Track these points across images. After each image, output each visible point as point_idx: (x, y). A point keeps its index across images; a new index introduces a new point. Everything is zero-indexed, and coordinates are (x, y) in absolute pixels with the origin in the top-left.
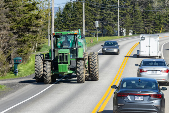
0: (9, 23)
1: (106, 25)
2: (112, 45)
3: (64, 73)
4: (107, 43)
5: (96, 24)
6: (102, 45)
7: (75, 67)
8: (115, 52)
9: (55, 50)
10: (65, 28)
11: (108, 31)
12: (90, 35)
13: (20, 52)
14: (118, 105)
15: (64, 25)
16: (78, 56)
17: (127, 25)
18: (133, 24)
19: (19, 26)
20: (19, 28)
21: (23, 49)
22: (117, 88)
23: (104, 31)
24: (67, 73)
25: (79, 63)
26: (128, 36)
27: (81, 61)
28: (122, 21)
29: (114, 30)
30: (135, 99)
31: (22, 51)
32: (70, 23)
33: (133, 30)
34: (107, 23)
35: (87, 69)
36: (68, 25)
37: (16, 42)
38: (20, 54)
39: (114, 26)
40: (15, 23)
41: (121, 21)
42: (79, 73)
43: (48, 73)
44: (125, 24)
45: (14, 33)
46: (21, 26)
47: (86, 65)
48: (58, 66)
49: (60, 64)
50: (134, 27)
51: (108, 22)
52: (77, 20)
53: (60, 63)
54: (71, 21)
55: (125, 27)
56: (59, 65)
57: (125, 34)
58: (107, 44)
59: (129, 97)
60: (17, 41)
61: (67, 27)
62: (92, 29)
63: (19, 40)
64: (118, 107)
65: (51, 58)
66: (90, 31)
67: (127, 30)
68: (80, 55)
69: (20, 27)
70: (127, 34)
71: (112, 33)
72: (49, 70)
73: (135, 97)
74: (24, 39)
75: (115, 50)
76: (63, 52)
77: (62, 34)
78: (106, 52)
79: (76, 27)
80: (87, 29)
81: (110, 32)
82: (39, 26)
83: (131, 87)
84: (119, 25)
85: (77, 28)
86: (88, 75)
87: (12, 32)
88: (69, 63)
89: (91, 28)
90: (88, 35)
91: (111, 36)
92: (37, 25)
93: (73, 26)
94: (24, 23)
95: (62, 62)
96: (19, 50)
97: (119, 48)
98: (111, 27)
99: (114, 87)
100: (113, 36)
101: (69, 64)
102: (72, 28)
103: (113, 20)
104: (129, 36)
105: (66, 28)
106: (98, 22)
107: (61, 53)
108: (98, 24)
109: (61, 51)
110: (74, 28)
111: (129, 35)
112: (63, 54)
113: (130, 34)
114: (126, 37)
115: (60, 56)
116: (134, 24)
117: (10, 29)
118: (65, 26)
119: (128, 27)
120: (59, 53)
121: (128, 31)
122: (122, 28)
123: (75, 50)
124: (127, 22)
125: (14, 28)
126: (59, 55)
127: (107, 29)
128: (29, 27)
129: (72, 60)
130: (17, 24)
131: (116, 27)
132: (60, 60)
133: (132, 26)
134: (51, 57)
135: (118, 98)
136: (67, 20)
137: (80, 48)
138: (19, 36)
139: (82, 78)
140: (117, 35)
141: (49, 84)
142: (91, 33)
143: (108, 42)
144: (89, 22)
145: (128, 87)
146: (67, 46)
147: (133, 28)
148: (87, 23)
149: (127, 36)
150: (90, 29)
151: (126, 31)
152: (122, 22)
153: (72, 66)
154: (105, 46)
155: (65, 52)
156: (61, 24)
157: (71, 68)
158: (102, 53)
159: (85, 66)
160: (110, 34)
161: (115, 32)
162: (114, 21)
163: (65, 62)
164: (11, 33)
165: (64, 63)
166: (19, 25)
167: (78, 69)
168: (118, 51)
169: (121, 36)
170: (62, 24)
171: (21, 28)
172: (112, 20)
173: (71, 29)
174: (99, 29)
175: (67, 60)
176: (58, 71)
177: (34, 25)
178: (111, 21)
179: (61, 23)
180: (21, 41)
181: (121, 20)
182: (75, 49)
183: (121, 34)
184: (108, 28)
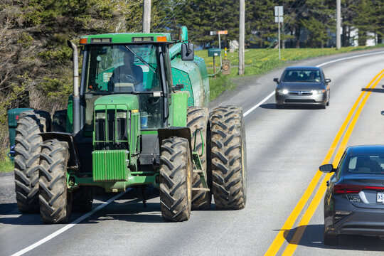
0: (22, 7)
1: (307, 18)
2: (306, 78)
3: (114, 182)
4: (290, 73)
5: (276, 14)
6: (276, 80)
7: (155, 162)
8: (314, 101)
9: (87, 96)
10: (200, 25)
11: (312, 34)
12: (266, 43)
13: (50, 89)
14: (337, 213)
15: (197, 16)
16: (170, 120)
17: (361, 20)
18: (378, 15)
19: (51, 15)
20: (50, 21)
21: (61, 82)
22: (333, 170)
23: (302, 32)
24: (124, 185)
25: (168, 145)
26: (364, 47)
27: (177, 140)
28: (350, 9)
29: (329, 31)
30: (378, 201)
31: (57, 85)
32: (215, 13)
33: (379, 32)
34: (310, 12)
35: (199, 167)
36: (208, 16)
37: (38, 62)
38: (51, 93)
39: (328, 21)
40: (39, 7)
41: (346, 9)
42: (169, 185)
43: (56, 181)
44: (356, 15)
45: (37, 35)
46: (55, 15)
47: (198, 153)
48: (91, 155)
49: (101, 149)
50: (379, 24)
51: (313, 11)
52: (231, 5)
53: (100, 147)
54: (216, 6)
55: (356, 23)
56: (93, 152)
57: (356, 43)
58: (292, 76)
59: (362, 195)
60: (43, 57)
61: (205, 21)
62: (269, 28)
63: (48, 55)
64: (337, 218)
65: (73, 125)
66: (266, 33)
67: (362, 32)
68: (178, 118)
69: (51, 18)
70: (362, 42)
71: (323, 39)
72: (58, 172)
73: (379, 194)
74: (64, 54)
75: (316, 95)
76: (109, 107)
77: (110, 39)
78: (287, 100)
79: (229, 21)
80: (258, 28)
81: (318, 35)
82: (107, 17)
83: (368, 170)
84: (339, 19)
85: (231, 24)
86: (204, 189)
87: (30, 32)
88: (131, 148)
89: (267, 26)
90: (259, 44)
91: (319, 46)
92: (102, 14)
93: (220, 19)
94: (66, 6)
95: (107, 141)
96: (49, 84)
97: (327, 87)
98: (321, 24)
99: (326, 168)
100: (325, 46)
101: (133, 150)
102: (218, 24)
103: (325, 4)
104: (366, 49)
105: (204, 25)
106: (281, 8)
107: (103, 111)
108: (281, 13)
109: (104, 103)
110: (224, 24)
111: (368, 45)
112: (111, 113)
113: (370, 43)
114: (358, 49)
115: (101, 121)
116: (380, 17)
117: (24, 23)
118: (202, 20)
119: (365, 24)
120: (97, 108)
121: (365, 34)
122: (350, 26)
123: (158, 98)
124: (361, 9)
125: (35, 21)
126: (99, 116)
127: (310, 28)
128: (77, 18)
129: (145, 134)
130: (46, 9)
131: (333, 23)
132: (101, 137)
133: (374, 21)
134: (71, 122)
135: (337, 197)
136: (207, 4)
137: (178, 92)
138: (49, 43)
139: (180, 201)
140: (335, 46)
141: (59, 223)
142: (269, 38)
143: (295, 71)
144: (264, 11)
145: (362, 169)
146: (132, 85)
147: (378, 27)
148: (259, 12)
149: (361, 47)
150: (265, 29)
151: (359, 35)
152: (350, 12)
153: (148, 158)
154: (284, 81)
155: (119, 107)
156: (190, 15)
157: (142, 163)
158: (274, 102)
159: (194, 157)
160: (316, 42)
161: (331, 38)
162: (329, 8)
163: (118, 141)
164: (26, 35)
165: (113, 146)
166: (51, 12)
167: (164, 171)
168: (325, 96)
169: (344, 49)
170: (194, 13)
171: (54, 19)
172: (322, 5)
173: (216, 26)
174: (288, 27)
175: (124, 136)
176: (92, 176)
177: (95, 12)
178: (320, 8)
179: (190, 13)
180: (56, 58)
181: (347, 5)
182: (157, 94)
183: (346, 41)
184: (313, 25)
